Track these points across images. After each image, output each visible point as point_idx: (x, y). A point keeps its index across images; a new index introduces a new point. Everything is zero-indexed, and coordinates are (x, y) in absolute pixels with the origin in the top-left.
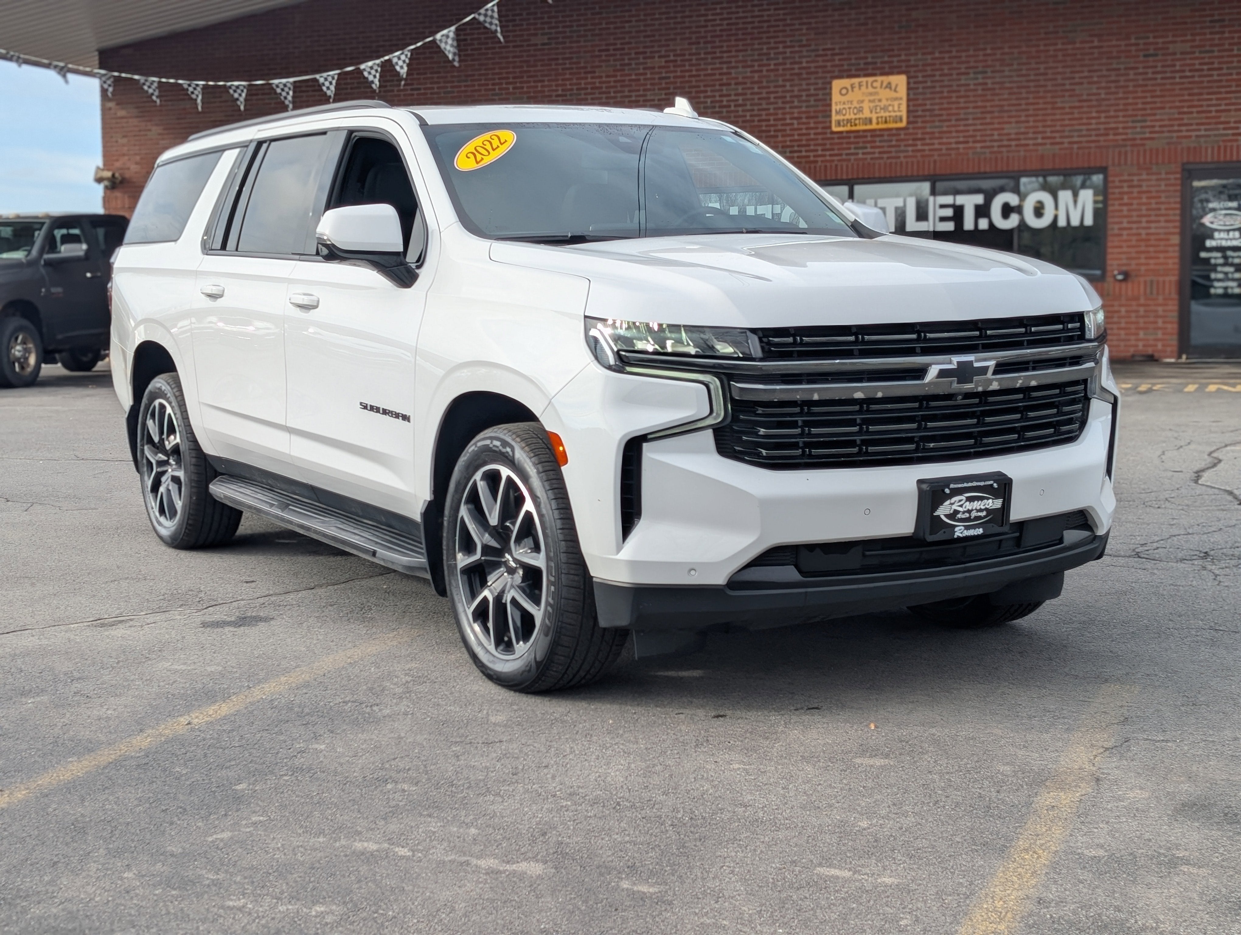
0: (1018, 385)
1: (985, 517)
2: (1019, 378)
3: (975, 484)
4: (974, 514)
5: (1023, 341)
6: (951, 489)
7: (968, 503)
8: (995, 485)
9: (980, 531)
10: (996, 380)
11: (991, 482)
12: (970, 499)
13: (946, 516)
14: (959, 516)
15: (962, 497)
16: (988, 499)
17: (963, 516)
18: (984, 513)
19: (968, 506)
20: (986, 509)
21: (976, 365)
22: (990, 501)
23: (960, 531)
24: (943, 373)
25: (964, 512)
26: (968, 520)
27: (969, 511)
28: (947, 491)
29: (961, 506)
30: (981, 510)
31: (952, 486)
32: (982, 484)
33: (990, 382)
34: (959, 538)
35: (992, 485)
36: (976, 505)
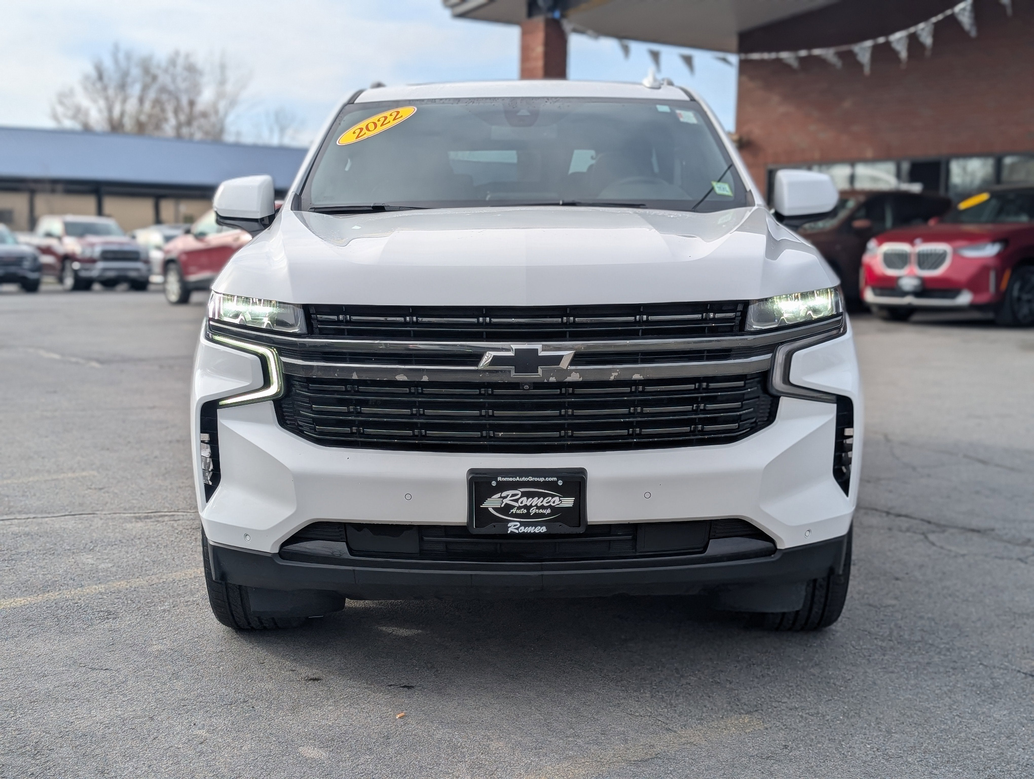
0: (612, 378)
1: (549, 515)
2: (614, 370)
3: (531, 479)
4: (533, 511)
5: (638, 330)
6: (498, 483)
7: (524, 499)
8: (560, 483)
9: (543, 529)
10: (576, 371)
11: (555, 479)
12: (528, 495)
13: (493, 508)
14: (514, 511)
15: (518, 492)
16: (553, 496)
17: (518, 512)
18: (549, 511)
19: (525, 501)
20: (550, 507)
21: (541, 354)
22: (557, 499)
23: (514, 527)
24: (496, 361)
25: (519, 508)
26: (527, 515)
27: (526, 507)
28: (494, 483)
29: (516, 501)
30: (543, 507)
31: (499, 479)
32: (542, 479)
33: (569, 373)
34: (513, 534)
35: (556, 482)
36: (536, 501)
